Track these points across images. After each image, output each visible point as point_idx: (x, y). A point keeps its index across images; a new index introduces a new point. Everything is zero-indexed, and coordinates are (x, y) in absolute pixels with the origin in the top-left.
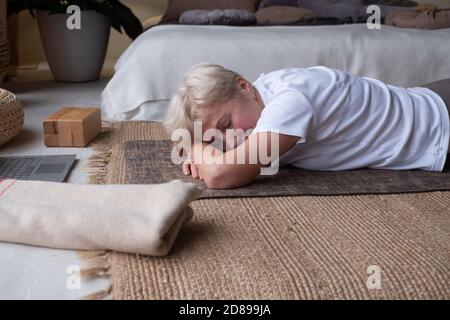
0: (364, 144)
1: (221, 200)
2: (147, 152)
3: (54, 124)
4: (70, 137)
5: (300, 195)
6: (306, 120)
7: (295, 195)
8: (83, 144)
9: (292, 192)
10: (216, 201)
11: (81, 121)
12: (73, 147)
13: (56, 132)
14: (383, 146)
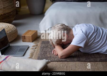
0: (98, 47)
1: (58, 62)
2: (46, 45)
3: (25, 36)
4: (28, 40)
5: (77, 61)
6: (85, 42)
7: (76, 61)
8: (31, 42)
9: (75, 60)
10: (56, 62)
11: (31, 36)
12: (29, 42)
13: (25, 38)
14: (103, 48)
